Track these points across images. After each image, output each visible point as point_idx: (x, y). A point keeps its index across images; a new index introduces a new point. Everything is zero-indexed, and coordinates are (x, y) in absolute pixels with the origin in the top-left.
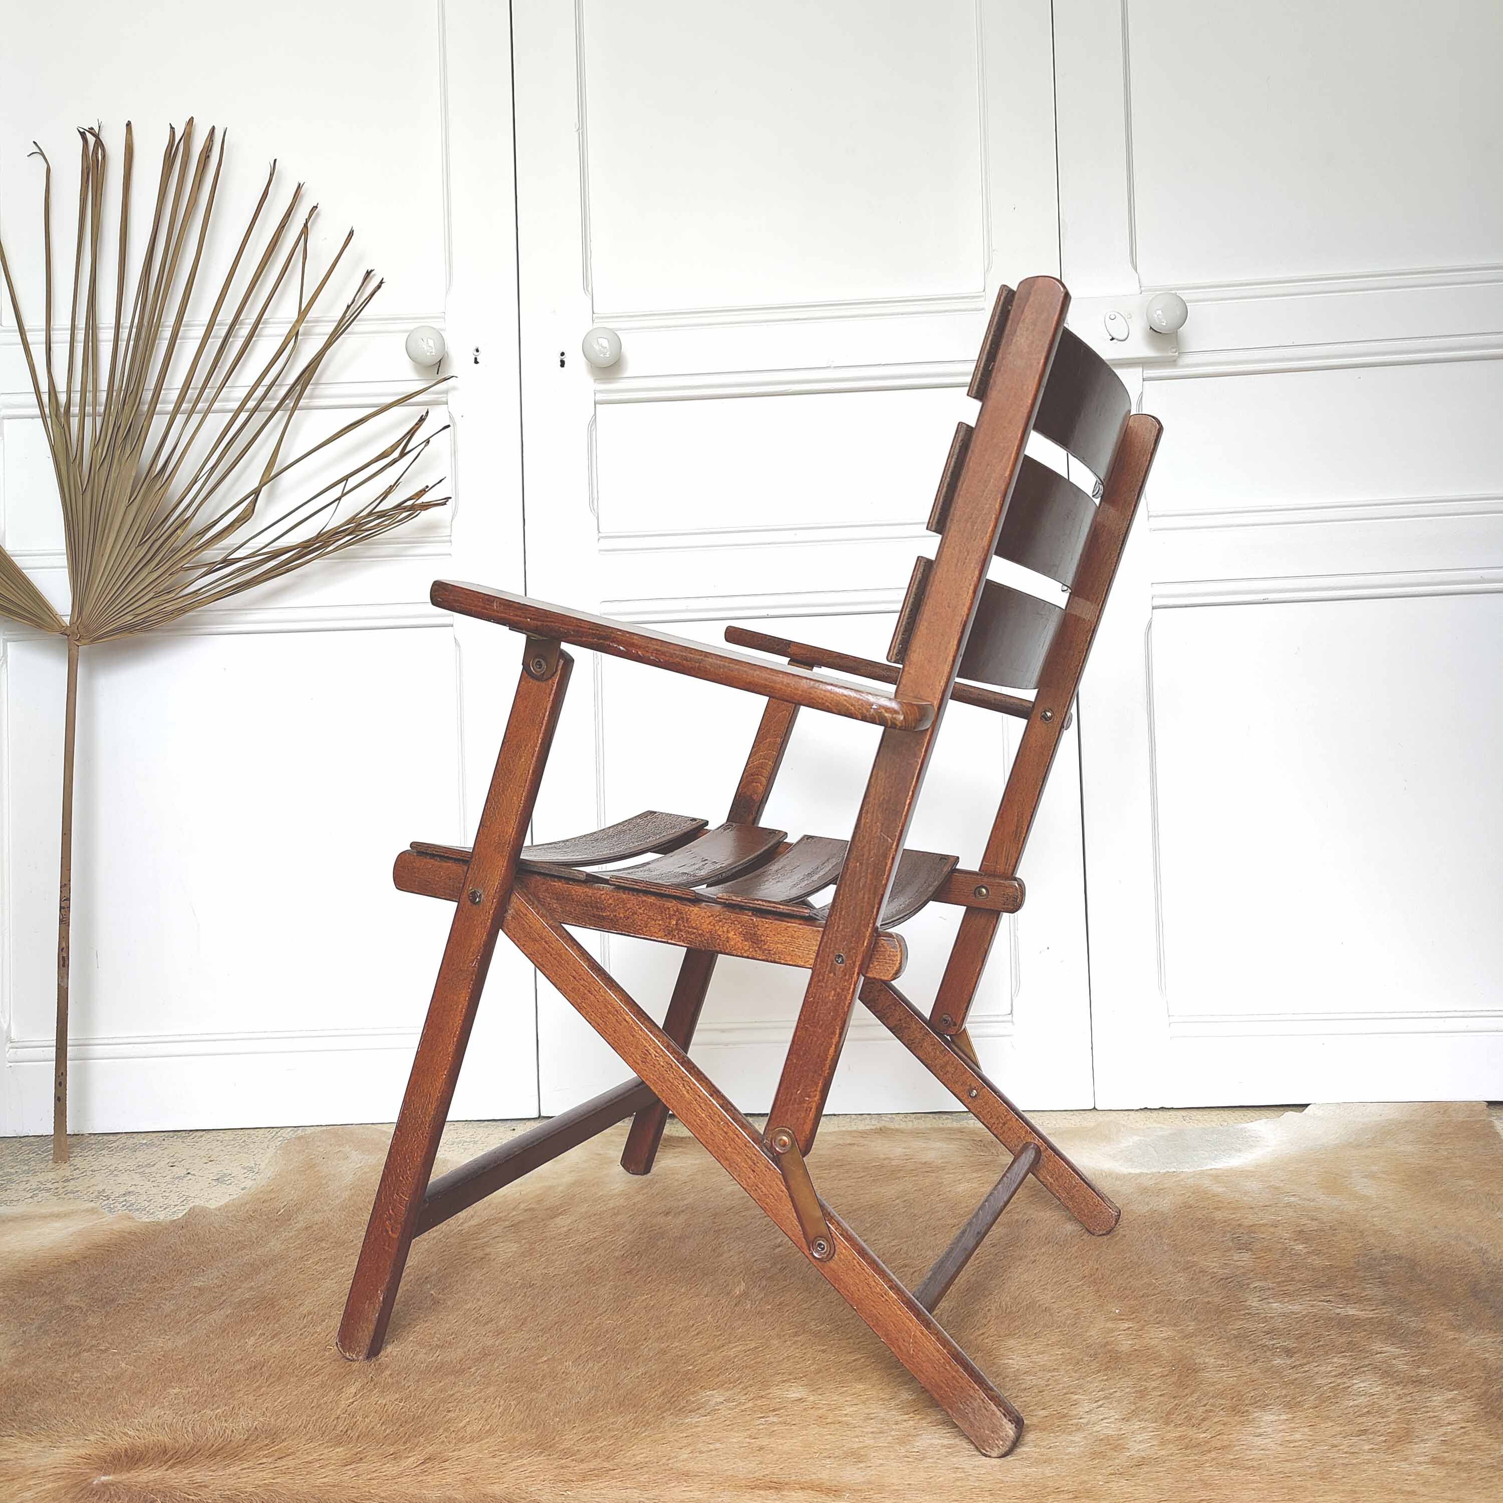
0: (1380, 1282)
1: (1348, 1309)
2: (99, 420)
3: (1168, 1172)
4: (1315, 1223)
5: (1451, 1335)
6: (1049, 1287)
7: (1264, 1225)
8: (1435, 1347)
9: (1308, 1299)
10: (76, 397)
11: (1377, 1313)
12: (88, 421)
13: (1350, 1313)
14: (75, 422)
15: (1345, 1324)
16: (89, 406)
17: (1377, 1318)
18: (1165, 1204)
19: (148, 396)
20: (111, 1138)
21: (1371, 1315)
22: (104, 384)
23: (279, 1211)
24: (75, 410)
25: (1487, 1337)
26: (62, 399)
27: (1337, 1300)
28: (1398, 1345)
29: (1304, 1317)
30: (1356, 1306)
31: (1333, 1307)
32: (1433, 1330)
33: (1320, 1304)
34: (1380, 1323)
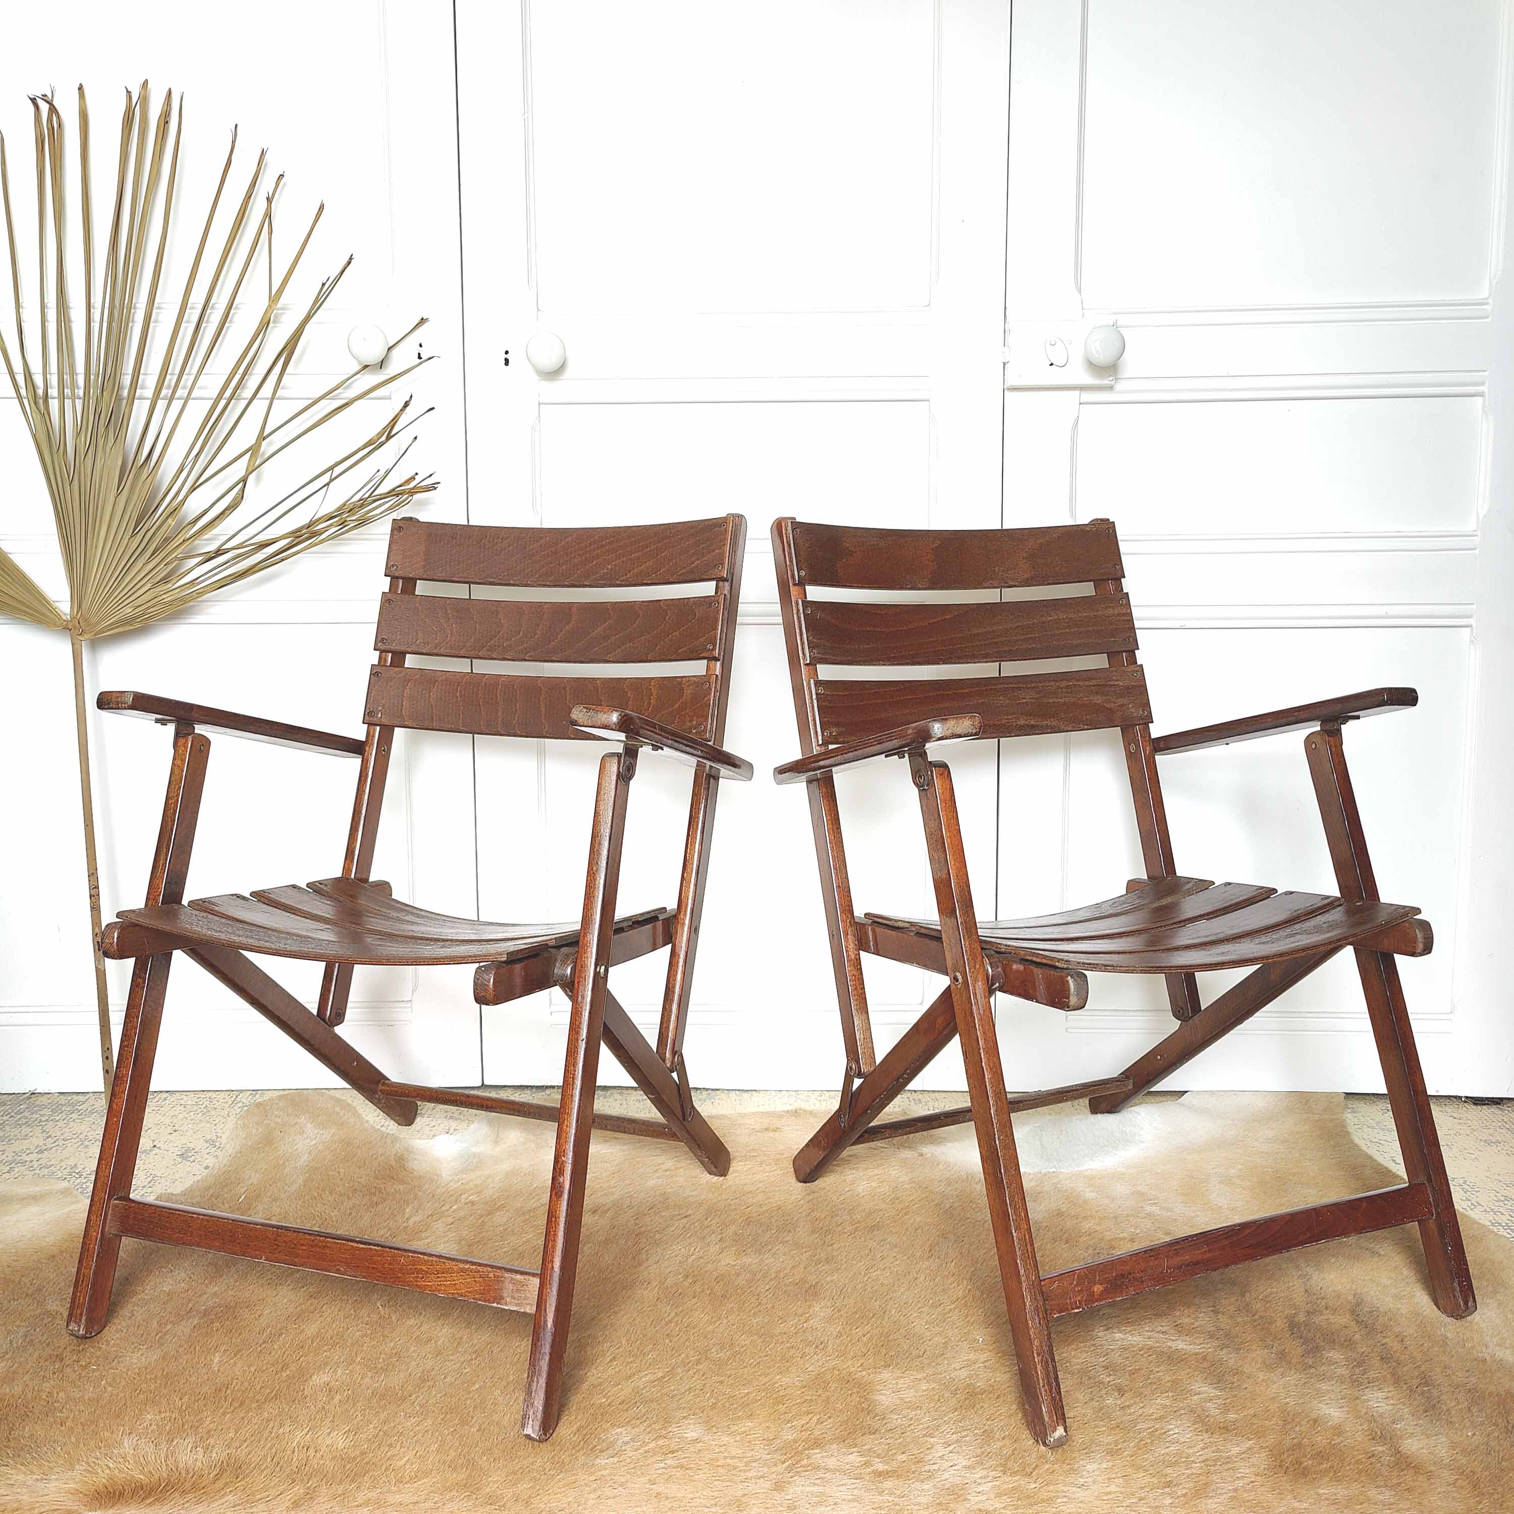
0: (1213, 1311)
1: (1179, 1342)
2: (79, 404)
3: (1049, 1172)
5: (1261, 1376)
6: (925, 1309)
7: (1124, 1239)
8: (1246, 1388)
9: (1147, 1329)
10: (54, 380)
11: (1204, 1347)
12: (68, 403)
13: (1180, 1347)
14: (54, 405)
15: (1173, 1359)
16: (67, 388)
17: (1203, 1352)
19: (127, 380)
21: (1196, 1349)
22: (80, 367)
24: (54, 392)
25: (1293, 1378)
26: (39, 380)
27: (1172, 1331)
28: (1216, 1386)
29: (1140, 1351)
30: (1187, 1338)
31: (1166, 1339)
32: (1247, 1369)
33: (1157, 1335)
34: (1204, 1358)
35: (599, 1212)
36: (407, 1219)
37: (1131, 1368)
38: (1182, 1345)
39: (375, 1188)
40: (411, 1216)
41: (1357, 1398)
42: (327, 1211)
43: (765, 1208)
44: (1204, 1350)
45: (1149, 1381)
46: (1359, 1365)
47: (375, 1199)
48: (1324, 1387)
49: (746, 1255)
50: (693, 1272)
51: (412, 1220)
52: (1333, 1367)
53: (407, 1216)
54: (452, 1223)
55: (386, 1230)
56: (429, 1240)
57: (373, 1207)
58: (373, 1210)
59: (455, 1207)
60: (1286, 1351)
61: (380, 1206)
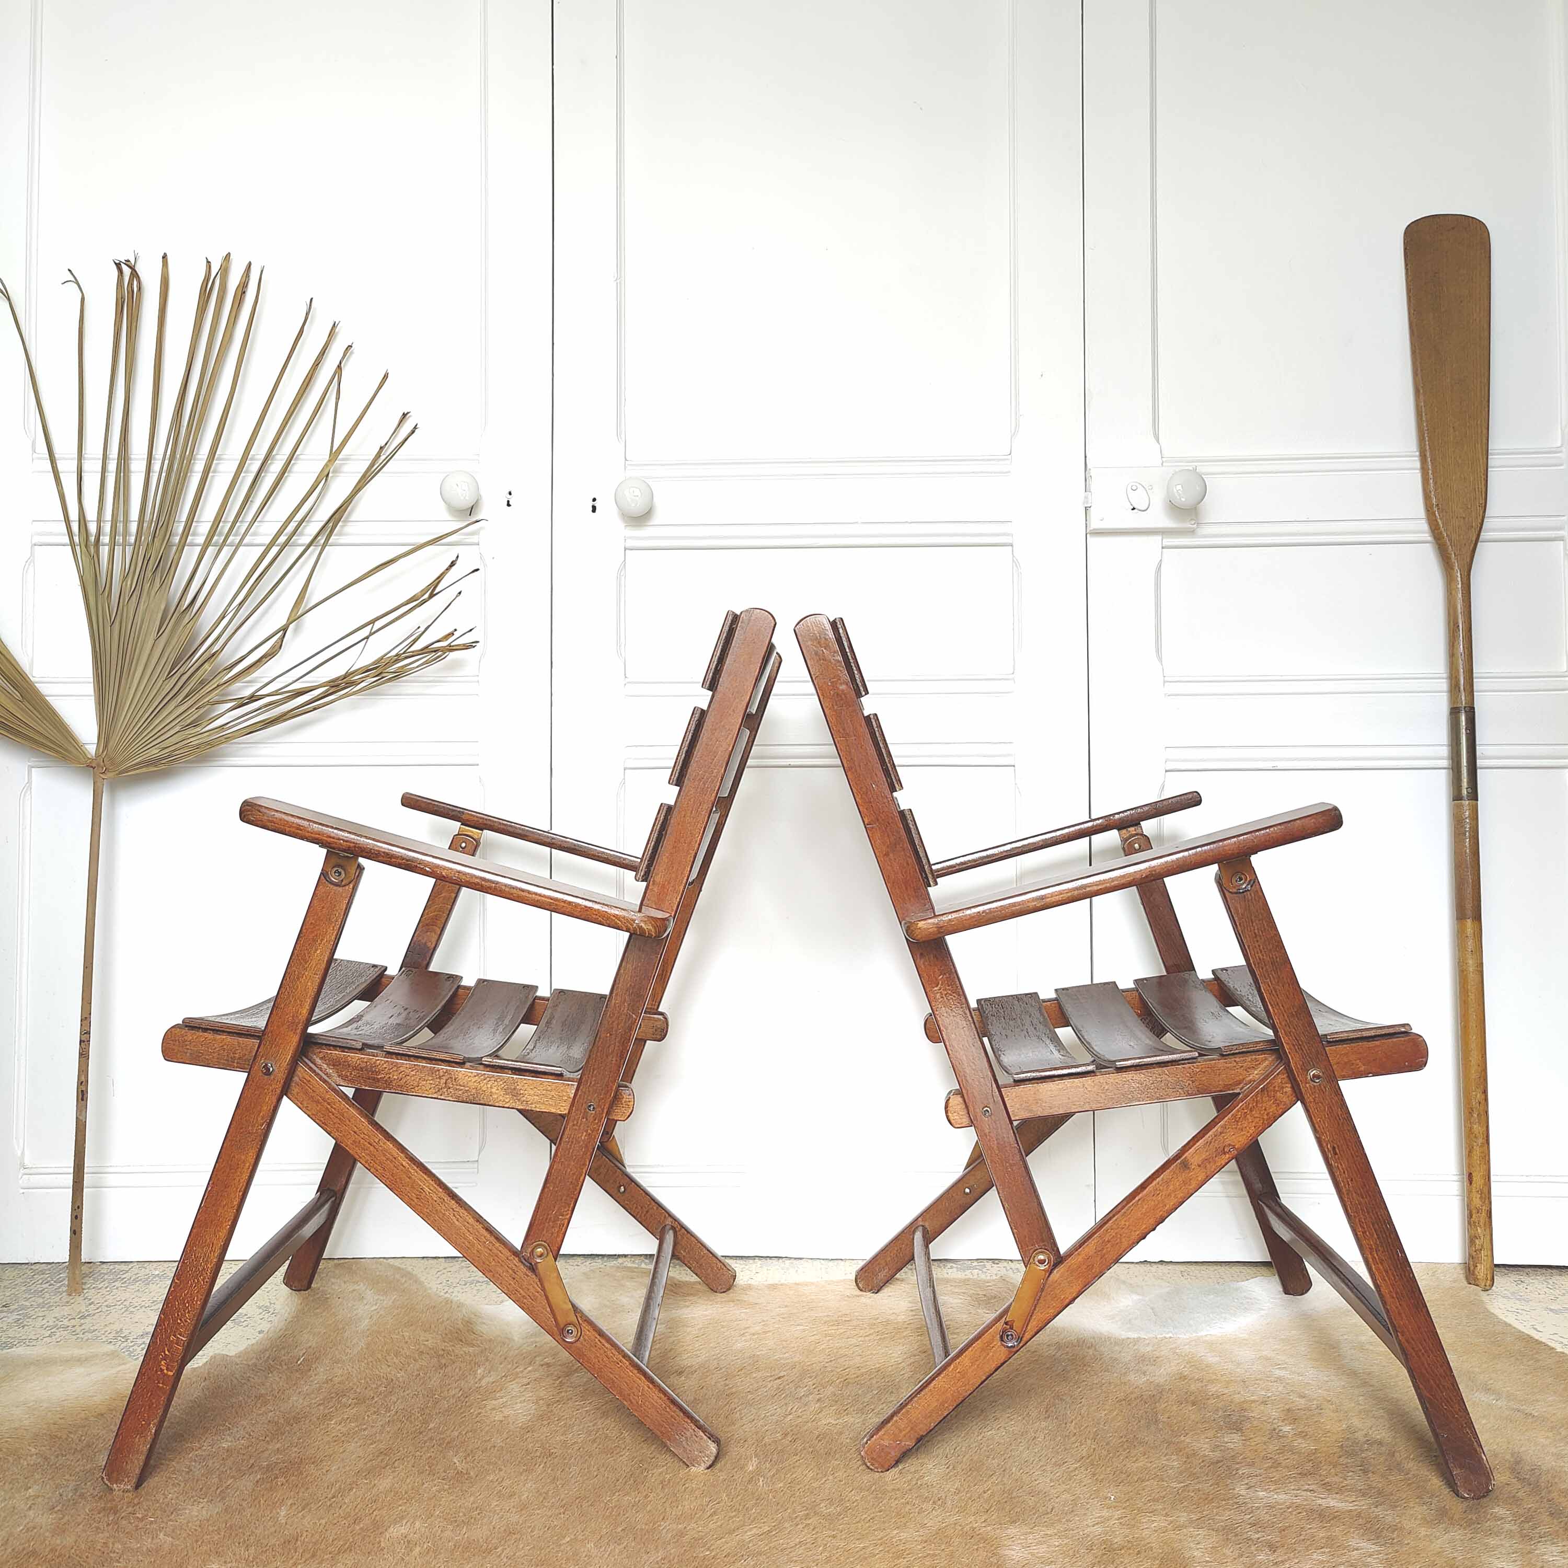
0: (1361, 1470)
1: (1329, 1500)
2: (129, 550)
3: (1166, 1338)
4: (1303, 1401)
5: (1423, 1531)
6: (1049, 1468)
7: (1254, 1401)
8: (1408, 1544)
9: (1292, 1487)
10: (107, 528)
11: (1356, 1505)
12: (118, 550)
13: (1332, 1504)
14: (104, 551)
15: (1324, 1516)
16: (119, 536)
17: (1356, 1510)
18: (1162, 1374)
19: (180, 528)
20: (123, 1267)
21: (1350, 1507)
22: (134, 514)
23: (299, 1360)
24: (105, 539)
25: (1457, 1534)
26: (93, 528)
27: (1320, 1490)
28: (1374, 1542)
29: (1288, 1508)
30: (1338, 1496)
31: (1315, 1497)
32: (1408, 1525)
33: (1304, 1493)
34: (1359, 1515)
35: (685, 1374)
36: (479, 1380)
37: (1280, 1525)
38: (1333, 1502)
39: (443, 1350)
40: (483, 1377)
41: (1529, 1552)
42: (393, 1373)
43: (863, 1370)
44: (1356, 1507)
45: (1302, 1537)
46: (1527, 1520)
47: (443, 1361)
48: (1492, 1541)
49: (847, 1414)
50: (792, 1430)
51: (484, 1383)
52: (1499, 1523)
53: (479, 1377)
54: (529, 1384)
55: (458, 1390)
56: (504, 1400)
57: (441, 1368)
58: (442, 1372)
59: (530, 1369)
60: (1447, 1507)
61: (450, 1368)
